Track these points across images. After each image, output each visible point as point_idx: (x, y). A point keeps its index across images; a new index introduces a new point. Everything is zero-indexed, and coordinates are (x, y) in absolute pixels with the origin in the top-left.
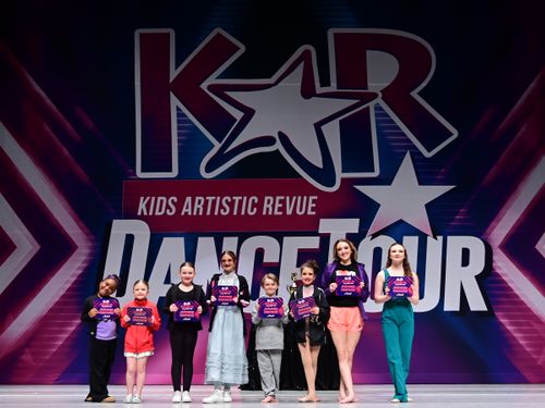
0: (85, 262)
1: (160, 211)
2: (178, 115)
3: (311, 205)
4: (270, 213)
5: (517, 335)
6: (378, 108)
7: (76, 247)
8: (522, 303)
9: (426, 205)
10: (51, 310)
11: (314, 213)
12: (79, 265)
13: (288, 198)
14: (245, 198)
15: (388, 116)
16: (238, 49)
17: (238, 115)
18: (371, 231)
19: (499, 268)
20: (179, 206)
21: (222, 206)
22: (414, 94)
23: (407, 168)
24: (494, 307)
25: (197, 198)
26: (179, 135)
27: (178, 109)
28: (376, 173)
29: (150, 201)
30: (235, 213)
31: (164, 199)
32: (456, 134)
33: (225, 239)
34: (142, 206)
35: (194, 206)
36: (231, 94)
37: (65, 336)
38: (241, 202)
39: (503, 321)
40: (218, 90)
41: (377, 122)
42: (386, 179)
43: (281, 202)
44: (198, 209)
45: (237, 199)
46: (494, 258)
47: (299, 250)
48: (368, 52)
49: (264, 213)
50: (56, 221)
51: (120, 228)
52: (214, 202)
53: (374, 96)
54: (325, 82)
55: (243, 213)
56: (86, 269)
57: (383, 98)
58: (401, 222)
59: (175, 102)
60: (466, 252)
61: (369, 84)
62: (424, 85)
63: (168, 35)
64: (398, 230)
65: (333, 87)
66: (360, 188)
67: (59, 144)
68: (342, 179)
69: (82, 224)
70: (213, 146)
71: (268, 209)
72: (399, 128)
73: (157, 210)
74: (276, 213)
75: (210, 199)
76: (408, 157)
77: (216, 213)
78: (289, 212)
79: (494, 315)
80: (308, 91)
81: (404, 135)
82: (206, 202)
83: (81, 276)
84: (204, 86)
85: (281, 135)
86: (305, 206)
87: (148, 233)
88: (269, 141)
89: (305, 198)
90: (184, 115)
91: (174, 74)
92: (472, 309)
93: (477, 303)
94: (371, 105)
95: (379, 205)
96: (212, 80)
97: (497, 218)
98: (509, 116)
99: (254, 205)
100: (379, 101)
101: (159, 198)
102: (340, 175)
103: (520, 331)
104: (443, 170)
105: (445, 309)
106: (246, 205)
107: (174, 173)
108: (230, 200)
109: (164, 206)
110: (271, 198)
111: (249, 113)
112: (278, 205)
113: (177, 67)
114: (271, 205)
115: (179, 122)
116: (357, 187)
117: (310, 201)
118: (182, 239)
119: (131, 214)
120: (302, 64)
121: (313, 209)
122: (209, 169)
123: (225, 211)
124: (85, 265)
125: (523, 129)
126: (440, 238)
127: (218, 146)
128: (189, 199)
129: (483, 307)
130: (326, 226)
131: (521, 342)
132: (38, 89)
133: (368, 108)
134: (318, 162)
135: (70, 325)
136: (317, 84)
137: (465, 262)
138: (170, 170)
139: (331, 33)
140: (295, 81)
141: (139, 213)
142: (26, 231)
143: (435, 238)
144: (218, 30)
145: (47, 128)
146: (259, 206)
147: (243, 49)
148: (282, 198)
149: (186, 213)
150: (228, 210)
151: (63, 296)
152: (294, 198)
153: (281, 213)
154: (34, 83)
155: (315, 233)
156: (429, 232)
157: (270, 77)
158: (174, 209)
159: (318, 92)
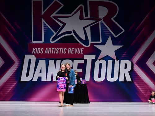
0: (17, 67)
1: (39, 52)
2: (44, 25)
3: (82, 51)
4: (70, 53)
5: (139, 88)
6: (102, 23)
7: (15, 62)
8: (142, 79)
9: (116, 51)
10: (8, 80)
11: (82, 53)
12: (15, 67)
13: (75, 49)
14: (63, 49)
15: (104, 25)
16: (61, 5)
17: (61, 25)
18: (99, 58)
19: (135, 69)
21: (56, 51)
22: (112, 19)
23: (109, 40)
24: (134, 80)
25: (49, 49)
26: (44, 30)
27: (44, 23)
28: (101, 42)
29: (36, 49)
30: (60, 53)
31: (40, 49)
32: (124, 31)
33: (57, 60)
34: (33, 51)
35: (48, 51)
37: (12, 87)
38: (62, 50)
39: (136, 84)
40: (56, 17)
41: (101, 27)
42: (103, 43)
43: (73, 50)
44: (49, 52)
45: (61, 49)
46: (134, 66)
47: (78, 64)
48: (99, 7)
49: (68, 53)
50: (9, 55)
51: (27, 57)
52: (54, 50)
53: (101, 19)
54: (86, 15)
55: (62, 53)
56: (17, 69)
58: (107, 56)
59: (43, 21)
60: (126, 65)
61: (99, 16)
62: (115, 16)
63: (41, 1)
64: (107, 58)
65: (89, 17)
66: (96, 46)
67: (10, 33)
68: (91, 44)
69: (16, 56)
70: (54, 34)
71: (69, 52)
72: (108, 29)
74: (72, 53)
75: (53, 49)
76: (110, 38)
77: (55, 53)
78: (75, 53)
79: (134, 83)
80: (81, 18)
81: (109, 31)
82: (52, 50)
83: (16, 71)
84: (52, 16)
86: (80, 51)
87: (35, 58)
88: (70, 32)
89: (80, 49)
91: (43, 13)
92: (127, 81)
93: (129, 79)
94: (100, 22)
95: (101, 51)
96: (54, 14)
97: (135, 55)
98: (139, 25)
99: (65, 51)
100: (102, 21)
101: (38, 49)
102: (90, 42)
103: (141, 87)
104: (120, 41)
105: (120, 81)
106: (63, 51)
107: (43, 41)
108: (58, 49)
109: (40, 51)
110: (70, 49)
111: (64, 24)
112: (72, 51)
113: (44, 11)
114: (70, 51)
115: (44, 27)
117: (82, 50)
118: (45, 60)
119: (30, 53)
120: (80, 10)
121: (82, 52)
122: (53, 40)
123: (57, 52)
124: (17, 68)
125: (143, 29)
126: (119, 61)
127: (55, 34)
128: (47, 49)
129: (131, 81)
130: (86, 57)
131: (141, 90)
132: (4, 17)
133: (99, 23)
134: (84, 38)
135: (13, 84)
136: (84, 16)
137: (126, 67)
139: (88, 1)
140: (78, 15)
141: (33, 53)
143: (117, 60)
145: (6, 28)
146: (67, 51)
147: (63, 5)
148: (74, 49)
149: (46, 53)
150: (58, 52)
151: (11, 76)
152: (77, 49)
153: (73, 53)
154: (3, 15)
155: (83, 59)
156: (115, 59)
157: (70, 14)
158: (43, 52)
159: (84, 18)
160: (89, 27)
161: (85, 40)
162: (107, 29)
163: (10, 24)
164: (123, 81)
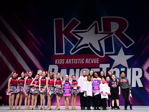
2: (65, 39)
3: (97, 61)
6: (114, 36)
9: (127, 60)
11: (98, 63)
15: (116, 38)
17: (79, 39)
18: (113, 67)
19: (146, 76)
20: (65, 61)
21: (76, 61)
22: (123, 32)
23: (122, 51)
24: (145, 86)
25: (69, 59)
26: (65, 44)
27: (65, 38)
29: (58, 60)
30: (79, 63)
31: (62, 60)
33: (76, 69)
34: (56, 62)
35: (68, 61)
36: (77, 34)
38: (80, 60)
39: (147, 89)
41: (114, 40)
42: (116, 54)
43: (90, 60)
44: (70, 62)
45: (79, 59)
46: (145, 73)
48: (111, 22)
49: (86, 63)
51: (51, 67)
52: (74, 60)
53: (113, 33)
54: (100, 30)
55: (81, 63)
57: (115, 34)
58: (120, 64)
59: (64, 36)
60: (137, 72)
61: (112, 30)
62: (125, 30)
63: (62, 20)
64: (120, 67)
66: (110, 56)
67: (36, 47)
68: (105, 54)
69: (42, 66)
73: (60, 62)
74: (89, 63)
75: (73, 59)
76: (122, 48)
77: (74, 63)
78: (92, 62)
80: (96, 33)
81: (120, 43)
82: (72, 60)
84: (71, 32)
85: (90, 43)
87: (58, 68)
90: (66, 39)
91: (63, 29)
92: (139, 86)
93: (140, 85)
94: (112, 35)
95: (115, 60)
96: (73, 30)
97: (145, 63)
99: (83, 61)
100: (114, 34)
101: (60, 60)
102: (105, 53)
104: (131, 51)
106: (82, 61)
107: (64, 53)
109: (61, 61)
110: (88, 59)
111: (82, 38)
113: (64, 28)
114: (88, 61)
115: (65, 41)
116: (109, 56)
117: (97, 60)
119: (54, 64)
121: (98, 62)
126: (130, 68)
127: (74, 46)
128: (67, 60)
129: (142, 86)
130: (101, 66)
132: (31, 34)
134: (99, 50)
137: (137, 74)
138: (63, 53)
139: (102, 18)
142: (29, 68)
143: (129, 68)
144: (74, 18)
145: (33, 43)
146: (85, 61)
147: (80, 22)
149: (67, 63)
152: (93, 59)
154: (30, 32)
155: (99, 68)
156: (127, 67)
157: (87, 29)
158: (64, 62)
159: (99, 33)
160: (104, 40)
161: (100, 51)
162: (119, 41)
163: (36, 40)
164: (135, 86)
